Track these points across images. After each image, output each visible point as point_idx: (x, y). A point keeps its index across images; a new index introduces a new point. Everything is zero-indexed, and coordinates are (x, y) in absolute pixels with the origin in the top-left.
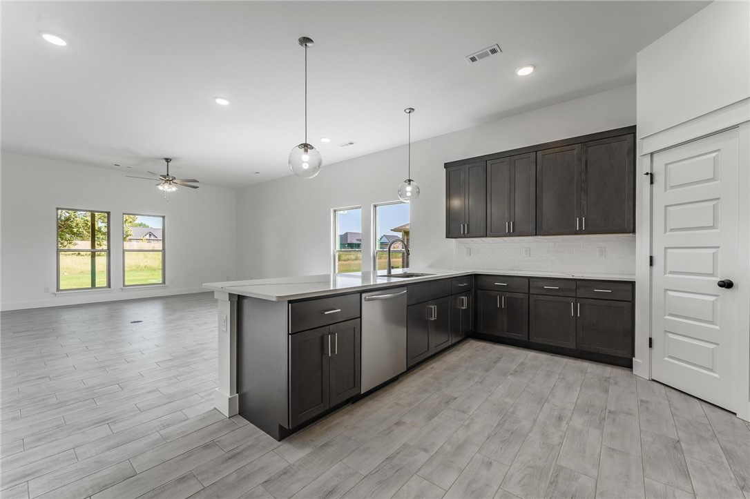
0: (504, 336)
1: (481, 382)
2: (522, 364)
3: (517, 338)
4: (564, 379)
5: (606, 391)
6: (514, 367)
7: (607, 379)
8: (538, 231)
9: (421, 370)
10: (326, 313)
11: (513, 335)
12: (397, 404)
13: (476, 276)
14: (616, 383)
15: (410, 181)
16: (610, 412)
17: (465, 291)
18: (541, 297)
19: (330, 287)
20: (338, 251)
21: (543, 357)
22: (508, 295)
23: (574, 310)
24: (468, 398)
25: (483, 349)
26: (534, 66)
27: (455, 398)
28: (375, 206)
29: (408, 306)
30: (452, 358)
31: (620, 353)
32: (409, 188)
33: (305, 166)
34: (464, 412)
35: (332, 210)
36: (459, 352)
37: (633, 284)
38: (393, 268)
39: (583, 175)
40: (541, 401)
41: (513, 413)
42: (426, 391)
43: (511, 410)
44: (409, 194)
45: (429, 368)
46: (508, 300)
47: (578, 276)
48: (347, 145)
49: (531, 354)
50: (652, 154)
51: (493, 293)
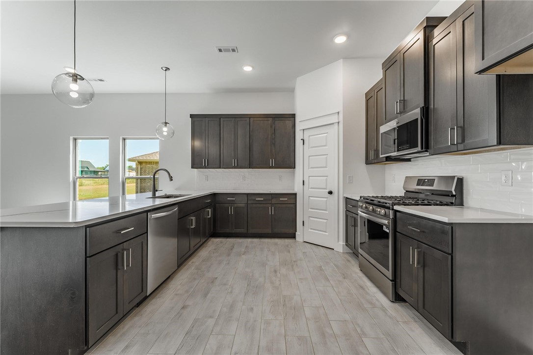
0: (233, 232)
1: (228, 264)
2: (246, 247)
3: (241, 232)
4: (269, 250)
5: (289, 252)
6: (243, 250)
7: (287, 246)
8: (251, 166)
9: (185, 266)
10: (122, 232)
11: (238, 231)
12: (177, 295)
13: (214, 195)
14: (291, 247)
15: (166, 123)
16: (294, 262)
17: (208, 206)
18: (254, 205)
19: (119, 210)
20: (80, 178)
21: (256, 240)
22: (236, 205)
23: (271, 211)
24: (224, 275)
25: (221, 242)
26: (253, 67)
27: (217, 278)
28: (124, 139)
29: (178, 219)
30: (203, 253)
31: (291, 231)
32: (165, 129)
33: (74, 95)
34: (225, 284)
35: (71, 138)
36: (207, 248)
37: (296, 194)
38: (157, 191)
39: (273, 135)
40: (263, 265)
41: (253, 276)
42: (195, 279)
43: (251, 275)
44: (165, 134)
45: (190, 263)
46: (235, 208)
47: (272, 192)
48: (96, 80)
49: (249, 240)
50: (303, 130)
51: (226, 205)
